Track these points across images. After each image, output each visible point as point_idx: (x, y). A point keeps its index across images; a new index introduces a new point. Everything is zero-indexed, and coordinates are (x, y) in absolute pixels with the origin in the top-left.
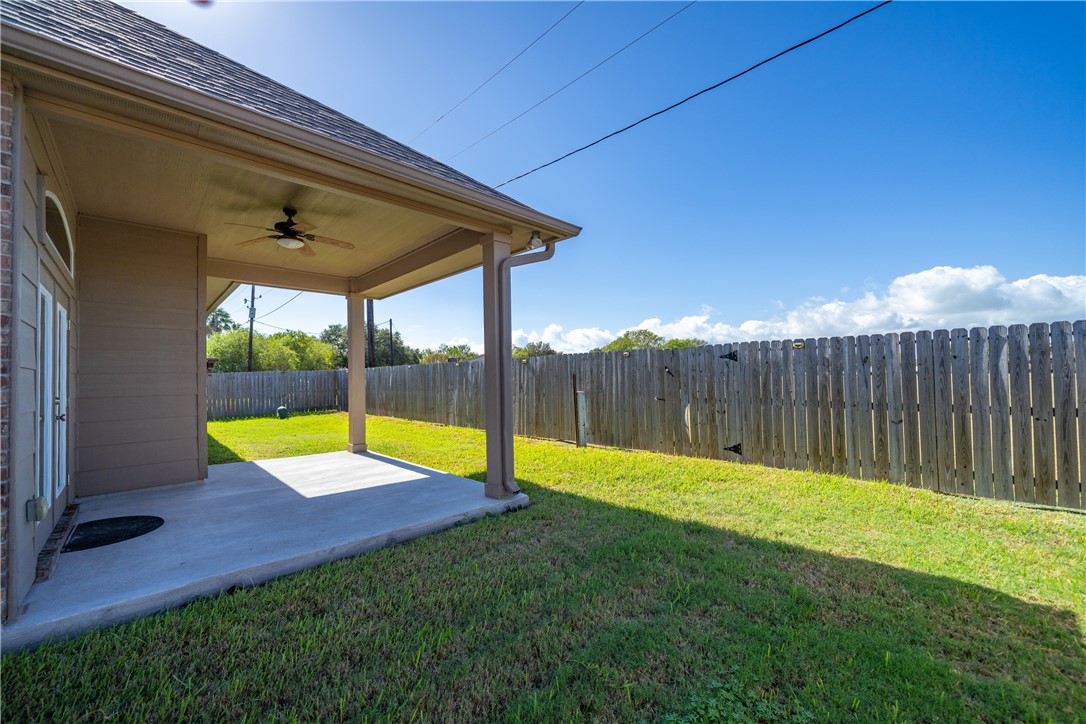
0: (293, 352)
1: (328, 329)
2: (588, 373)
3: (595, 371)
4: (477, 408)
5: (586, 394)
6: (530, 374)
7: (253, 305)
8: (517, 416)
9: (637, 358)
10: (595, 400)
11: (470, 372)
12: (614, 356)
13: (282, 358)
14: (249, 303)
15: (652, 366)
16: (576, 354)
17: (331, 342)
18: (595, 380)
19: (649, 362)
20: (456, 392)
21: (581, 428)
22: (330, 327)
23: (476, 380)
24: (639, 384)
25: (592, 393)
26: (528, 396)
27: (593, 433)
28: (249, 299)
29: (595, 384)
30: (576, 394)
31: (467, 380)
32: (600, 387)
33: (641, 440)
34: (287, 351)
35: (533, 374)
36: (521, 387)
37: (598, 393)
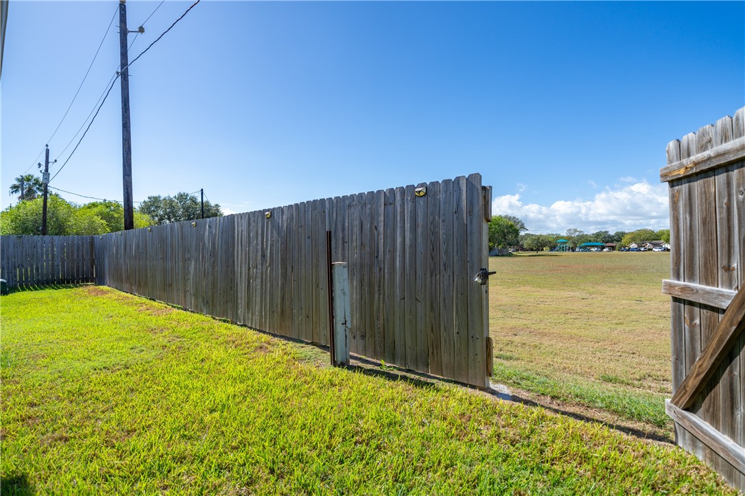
0: (104, 222)
1: (147, 200)
2: (356, 230)
3: (367, 226)
4: (214, 286)
5: (351, 269)
6: (275, 234)
7: (47, 170)
8: (258, 299)
9: (441, 196)
10: (366, 280)
11: (207, 234)
12: (398, 197)
13: (92, 228)
14: (43, 168)
15: (470, 213)
16: (337, 198)
17: (149, 213)
18: (367, 242)
19: (464, 203)
20: (193, 263)
21: (339, 329)
22: (149, 198)
23: (214, 244)
24: (443, 247)
25: (362, 266)
26: (271, 271)
27: (363, 337)
28: (43, 163)
29: (367, 249)
30: (331, 267)
31: (204, 245)
32: (374, 254)
33: (445, 359)
34: (98, 220)
35: (279, 234)
36: (263, 256)
37: (371, 268)
